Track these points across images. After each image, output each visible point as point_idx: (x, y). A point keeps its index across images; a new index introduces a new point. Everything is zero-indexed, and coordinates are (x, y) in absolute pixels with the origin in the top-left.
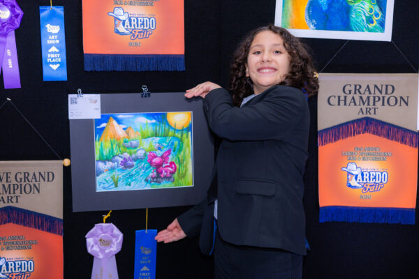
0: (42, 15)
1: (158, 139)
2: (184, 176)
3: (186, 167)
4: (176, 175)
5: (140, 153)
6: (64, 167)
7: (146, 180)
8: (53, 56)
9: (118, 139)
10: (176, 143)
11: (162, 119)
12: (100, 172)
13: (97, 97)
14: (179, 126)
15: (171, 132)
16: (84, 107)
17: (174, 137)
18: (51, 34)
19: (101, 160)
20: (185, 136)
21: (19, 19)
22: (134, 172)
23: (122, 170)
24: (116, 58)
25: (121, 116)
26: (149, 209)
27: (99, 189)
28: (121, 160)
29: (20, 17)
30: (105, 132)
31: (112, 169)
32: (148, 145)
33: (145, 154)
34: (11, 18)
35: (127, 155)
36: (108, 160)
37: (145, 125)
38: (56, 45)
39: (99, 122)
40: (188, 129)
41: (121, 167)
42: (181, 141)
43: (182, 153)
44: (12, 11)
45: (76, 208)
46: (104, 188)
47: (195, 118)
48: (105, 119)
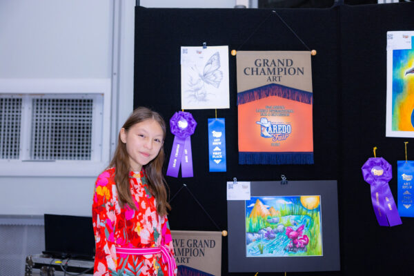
0: (210, 124)
1: (294, 217)
2: (314, 247)
3: (316, 239)
4: (308, 246)
5: (280, 228)
6: (223, 237)
7: (285, 250)
8: (216, 154)
9: (263, 216)
10: (308, 220)
11: (297, 201)
12: (249, 242)
13: (248, 184)
14: (310, 207)
15: (304, 212)
16: (238, 191)
17: (306, 215)
18: (216, 138)
19: (250, 232)
20: (315, 215)
21: (194, 128)
22: (275, 243)
23: (266, 240)
24: (262, 155)
25: (265, 198)
26: (287, 273)
27: (249, 255)
28: (265, 232)
29: (195, 126)
30: (253, 210)
31: (259, 239)
32: (286, 222)
33: (284, 228)
34: (188, 127)
35: (270, 229)
36: (255, 232)
37: (283, 206)
38: (219, 146)
39: (249, 202)
40: (318, 209)
41: (266, 238)
42: (312, 218)
43: (313, 228)
44: (189, 122)
45: (231, 269)
46: (253, 254)
47: (323, 201)
48: (253, 200)
